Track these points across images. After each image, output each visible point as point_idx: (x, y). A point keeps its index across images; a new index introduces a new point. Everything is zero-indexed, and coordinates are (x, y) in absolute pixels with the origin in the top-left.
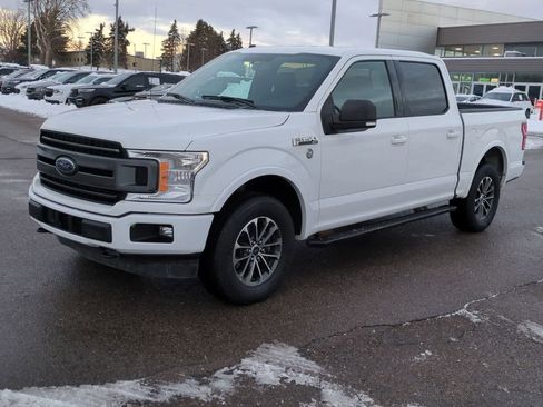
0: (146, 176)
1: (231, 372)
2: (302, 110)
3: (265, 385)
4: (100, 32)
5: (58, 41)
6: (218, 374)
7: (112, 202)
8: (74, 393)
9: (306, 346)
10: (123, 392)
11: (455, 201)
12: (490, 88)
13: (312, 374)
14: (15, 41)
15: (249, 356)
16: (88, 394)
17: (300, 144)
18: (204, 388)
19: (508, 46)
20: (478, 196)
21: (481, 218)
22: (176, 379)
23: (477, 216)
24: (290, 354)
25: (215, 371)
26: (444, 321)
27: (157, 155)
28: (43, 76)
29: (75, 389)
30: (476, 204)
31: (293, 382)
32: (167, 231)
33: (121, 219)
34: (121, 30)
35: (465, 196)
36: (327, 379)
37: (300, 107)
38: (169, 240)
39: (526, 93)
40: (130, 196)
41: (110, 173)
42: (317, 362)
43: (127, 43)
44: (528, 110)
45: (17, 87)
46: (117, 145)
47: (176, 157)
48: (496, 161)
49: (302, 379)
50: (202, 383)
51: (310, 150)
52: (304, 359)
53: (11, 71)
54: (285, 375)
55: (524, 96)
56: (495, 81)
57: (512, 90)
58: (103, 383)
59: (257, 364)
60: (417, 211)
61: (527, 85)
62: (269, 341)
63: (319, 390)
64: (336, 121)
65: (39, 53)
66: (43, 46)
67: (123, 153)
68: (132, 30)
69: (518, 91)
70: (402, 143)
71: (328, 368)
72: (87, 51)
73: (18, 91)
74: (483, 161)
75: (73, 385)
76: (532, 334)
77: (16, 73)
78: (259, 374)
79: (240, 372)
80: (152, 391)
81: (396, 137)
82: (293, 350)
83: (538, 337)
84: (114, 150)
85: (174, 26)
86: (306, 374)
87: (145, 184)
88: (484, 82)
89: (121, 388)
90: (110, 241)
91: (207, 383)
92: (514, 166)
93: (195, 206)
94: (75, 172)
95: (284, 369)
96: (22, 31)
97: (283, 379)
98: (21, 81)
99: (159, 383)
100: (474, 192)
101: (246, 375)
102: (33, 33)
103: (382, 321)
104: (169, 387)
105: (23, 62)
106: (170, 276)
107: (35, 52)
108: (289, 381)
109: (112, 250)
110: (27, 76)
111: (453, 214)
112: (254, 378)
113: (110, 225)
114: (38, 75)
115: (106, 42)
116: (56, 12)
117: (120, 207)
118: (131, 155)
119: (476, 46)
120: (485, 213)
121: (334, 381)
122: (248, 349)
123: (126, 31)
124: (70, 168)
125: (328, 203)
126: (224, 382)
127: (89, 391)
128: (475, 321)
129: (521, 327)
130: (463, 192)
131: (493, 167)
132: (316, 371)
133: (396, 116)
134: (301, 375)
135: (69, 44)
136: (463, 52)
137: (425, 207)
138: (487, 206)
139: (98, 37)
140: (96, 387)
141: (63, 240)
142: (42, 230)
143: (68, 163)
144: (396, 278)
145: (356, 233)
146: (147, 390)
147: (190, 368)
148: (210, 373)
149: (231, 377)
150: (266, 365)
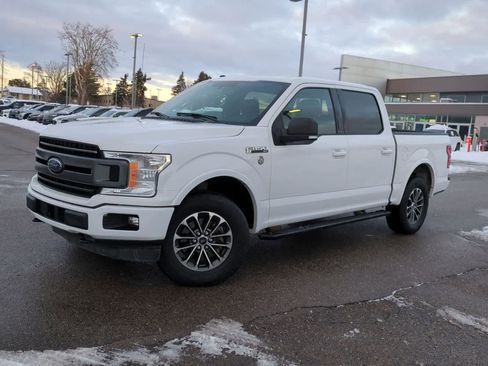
0: (118, 174)
1: (180, 343)
2: (255, 124)
3: (208, 355)
4: (124, 80)
5: (92, 87)
6: (169, 344)
7: (89, 195)
8: (36, 357)
9: (250, 323)
10: (80, 357)
11: (390, 207)
12: (428, 126)
13: (251, 346)
14: (59, 86)
15: (199, 329)
16: (50, 358)
17: (253, 152)
18: (154, 356)
19: (443, 94)
20: (410, 204)
21: (412, 223)
22: (130, 348)
23: (409, 221)
24: (234, 329)
25: (167, 341)
26: (374, 304)
27: (128, 156)
28: (76, 111)
29: (38, 353)
30: (408, 211)
31: (234, 353)
32: (135, 220)
33: (95, 209)
34: (140, 79)
35: (398, 203)
36: (264, 351)
37: (254, 123)
38: (136, 228)
39: (458, 131)
40: (105, 191)
41: (88, 171)
42: (258, 336)
43: (145, 89)
44: (459, 144)
45: (55, 119)
46: (95, 147)
47: (144, 159)
48: (425, 176)
49: (242, 350)
50: (153, 351)
51: (261, 157)
52: (246, 333)
53: (52, 107)
54: (227, 346)
55: (455, 132)
56: (432, 121)
57: (445, 128)
58: (64, 349)
59: (204, 336)
60: (357, 213)
61: (459, 125)
62: (218, 317)
63: (255, 360)
64: (285, 134)
65: (77, 96)
66: (80, 91)
67: (99, 154)
68: (149, 79)
69: (450, 129)
70: (343, 156)
71: (266, 341)
72: (114, 94)
73: (55, 123)
74: (414, 175)
75: (38, 350)
76: (449, 318)
77: (55, 109)
78: (205, 345)
79: (188, 343)
80: (107, 357)
81: (337, 150)
82: (238, 325)
83: (454, 320)
84: (94, 151)
85: (182, 76)
86: (246, 346)
87: (117, 180)
88: (424, 122)
89: (78, 354)
90: (86, 228)
91: (156, 352)
92: (440, 181)
93: (159, 199)
94: (61, 171)
95: (227, 341)
96: (65, 79)
97: (224, 350)
98: (58, 115)
99: (114, 350)
100: (406, 200)
101: (193, 346)
102: (73, 80)
103: (319, 303)
104: (123, 355)
105: (62, 101)
106: (137, 260)
107: (74, 95)
108: (230, 352)
109: (89, 236)
110: (63, 112)
111: (389, 218)
112: (199, 348)
113: (87, 215)
114: (72, 110)
115: (129, 88)
116: (91, 65)
117: (96, 199)
118: (107, 155)
119: (418, 94)
120: (416, 218)
121: (270, 352)
122: (198, 322)
123: (145, 80)
124: (58, 167)
125: (276, 203)
126: (172, 351)
127: (50, 355)
128: (400, 305)
129: (440, 312)
130: (396, 200)
131: (423, 180)
132: (255, 344)
133: (337, 133)
134: (241, 347)
135: (100, 89)
136: (407, 98)
137: (363, 211)
138: (418, 213)
139: (122, 84)
140: (57, 352)
141: (56, 230)
142: (36, 220)
143: (57, 163)
144: (337, 269)
145: (301, 229)
146: (102, 356)
147: (146, 339)
148: (161, 343)
149: (180, 347)
150: (212, 338)
